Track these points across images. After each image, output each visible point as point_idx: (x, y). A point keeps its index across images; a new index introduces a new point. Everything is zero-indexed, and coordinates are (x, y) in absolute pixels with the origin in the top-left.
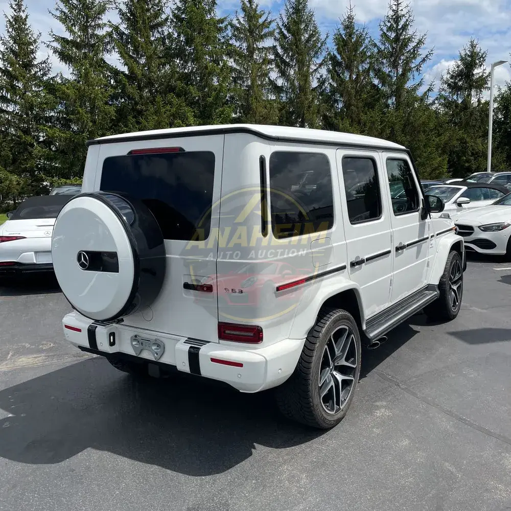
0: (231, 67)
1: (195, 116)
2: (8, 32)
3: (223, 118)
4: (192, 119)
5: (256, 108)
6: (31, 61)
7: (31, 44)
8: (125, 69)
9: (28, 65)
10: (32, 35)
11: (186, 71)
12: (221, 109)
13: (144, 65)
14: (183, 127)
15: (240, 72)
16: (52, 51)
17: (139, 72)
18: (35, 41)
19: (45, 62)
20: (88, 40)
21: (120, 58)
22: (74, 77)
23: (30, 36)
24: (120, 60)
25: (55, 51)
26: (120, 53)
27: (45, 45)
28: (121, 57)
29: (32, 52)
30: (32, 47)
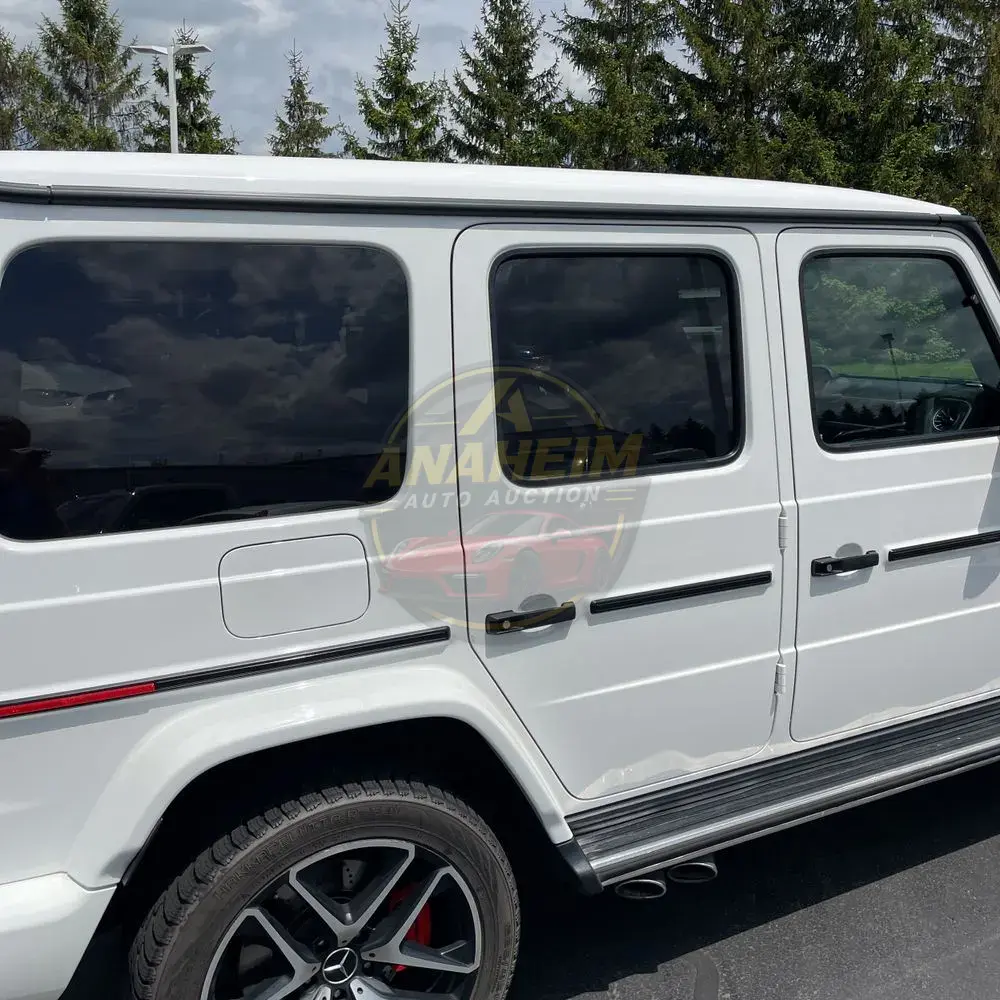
0: (942, 36)
1: (839, 157)
2: (486, 21)
3: (905, 159)
4: (829, 165)
5: (992, 129)
6: (522, 75)
7: (525, 39)
8: (695, 69)
9: (518, 83)
10: (530, 22)
11: (832, 58)
12: (903, 137)
13: (738, 57)
14: (807, 182)
15: (965, 46)
16: (562, 49)
17: (722, 72)
18: (533, 34)
19: (549, 72)
20: (630, 17)
21: (686, 47)
22: (596, 98)
23: (526, 24)
24: (684, 50)
25: (568, 49)
26: (687, 35)
27: (551, 39)
28: (687, 44)
29: (528, 55)
30: (526, 46)
